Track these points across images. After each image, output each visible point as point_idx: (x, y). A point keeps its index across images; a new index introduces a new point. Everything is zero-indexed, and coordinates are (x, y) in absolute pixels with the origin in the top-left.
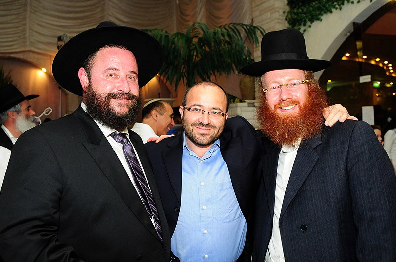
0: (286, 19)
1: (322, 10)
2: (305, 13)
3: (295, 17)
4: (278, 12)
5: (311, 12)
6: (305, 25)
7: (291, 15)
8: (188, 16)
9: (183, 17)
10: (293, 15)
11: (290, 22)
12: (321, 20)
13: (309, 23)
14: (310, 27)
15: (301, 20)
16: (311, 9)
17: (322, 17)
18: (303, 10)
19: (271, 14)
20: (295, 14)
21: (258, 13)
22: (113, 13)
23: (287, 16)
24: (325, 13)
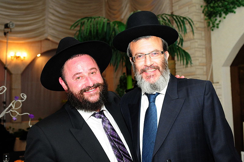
0: (203, 12)
1: (236, 4)
2: (220, 7)
3: (212, 10)
4: (195, 6)
5: (226, 6)
6: (220, 16)
7: (208, 8)
8: (115, 10)
9: (112, 11)
10: (210, 9)
11: (207, 15)
12: (235, 13)
13: (223, 15)
14: (225, 18)
15: (217, 12)
16: (226, 3)
17: (235, 10)
18: (218, 5)
19: (189, 8)
20: (211, 7)
21: (177, 7)
22: (52, 6)
23: (204, 9)
24: (239, 6)
